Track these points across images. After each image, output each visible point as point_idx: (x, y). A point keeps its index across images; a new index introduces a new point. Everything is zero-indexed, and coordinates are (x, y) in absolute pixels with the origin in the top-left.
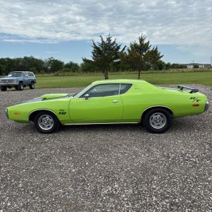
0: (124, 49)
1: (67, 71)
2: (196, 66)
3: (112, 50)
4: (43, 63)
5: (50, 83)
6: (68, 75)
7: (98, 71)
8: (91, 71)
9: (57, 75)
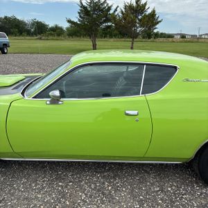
0: (116, 10)
1: (51, 34)
2: (183, 36)
3: (102, 11)
4: (26, 24)
5: (29, 48)
7: (84, 36)
8: (78, 36)
9: (40, 39)
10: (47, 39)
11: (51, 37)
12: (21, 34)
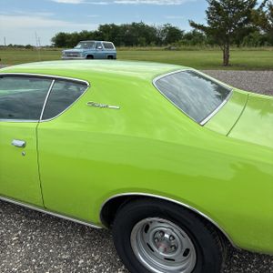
1: (184, 43)
6: (184, 50)
9: (170, 49)
10: (178, 50)
11: (183, 47)
12: (149, 43)
